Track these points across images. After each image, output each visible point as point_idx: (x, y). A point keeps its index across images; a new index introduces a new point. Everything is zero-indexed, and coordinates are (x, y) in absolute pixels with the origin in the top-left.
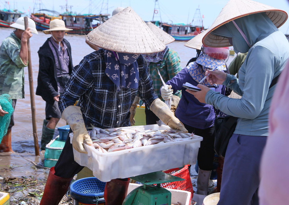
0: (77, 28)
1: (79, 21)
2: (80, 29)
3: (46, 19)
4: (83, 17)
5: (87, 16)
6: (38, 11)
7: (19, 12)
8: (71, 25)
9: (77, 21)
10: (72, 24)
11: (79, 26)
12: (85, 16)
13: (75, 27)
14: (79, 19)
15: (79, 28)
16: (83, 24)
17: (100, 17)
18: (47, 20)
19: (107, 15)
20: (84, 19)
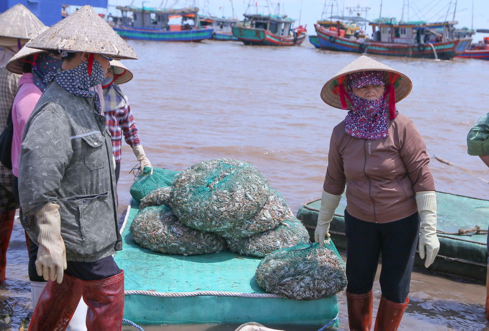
0: (402, 45)
1: (405, 33)
2: (409, 47)
3: (341, 30)
4: (412, 26)
5: (421, 25)
6: (329, 18)
7: (289, 19)
8: (390, 40)
9: (402, 33)
10: (392, 38)
11: (404, 41)
12: (417, 25)
13: (397, 43)
14: (405, 30)
15: (406, 46)
16: (412, 38)
17: (445, 27)
18: (342, 32)
19: (452, 23)
20: (415, 31)
